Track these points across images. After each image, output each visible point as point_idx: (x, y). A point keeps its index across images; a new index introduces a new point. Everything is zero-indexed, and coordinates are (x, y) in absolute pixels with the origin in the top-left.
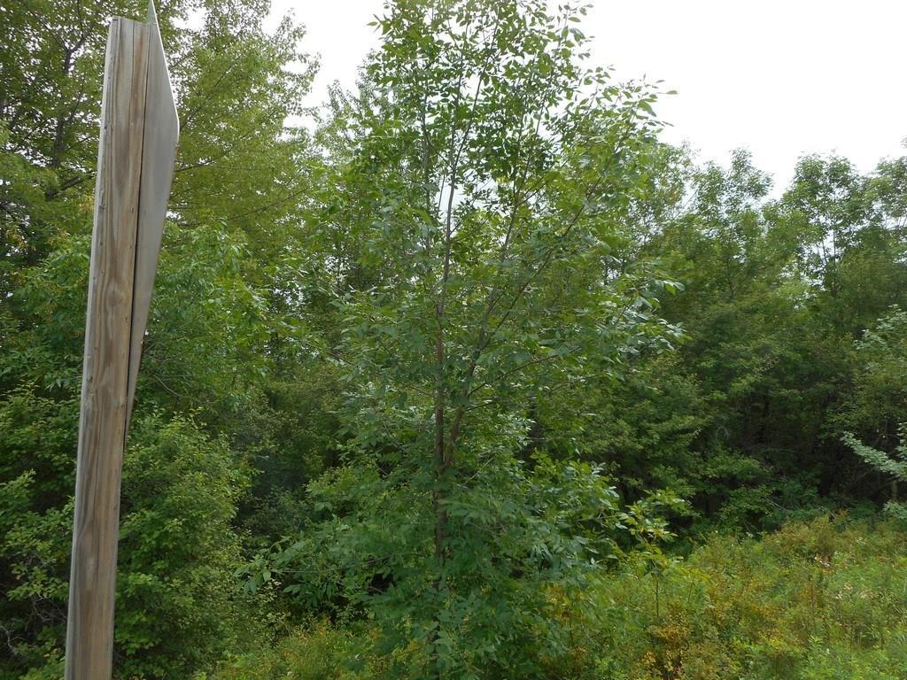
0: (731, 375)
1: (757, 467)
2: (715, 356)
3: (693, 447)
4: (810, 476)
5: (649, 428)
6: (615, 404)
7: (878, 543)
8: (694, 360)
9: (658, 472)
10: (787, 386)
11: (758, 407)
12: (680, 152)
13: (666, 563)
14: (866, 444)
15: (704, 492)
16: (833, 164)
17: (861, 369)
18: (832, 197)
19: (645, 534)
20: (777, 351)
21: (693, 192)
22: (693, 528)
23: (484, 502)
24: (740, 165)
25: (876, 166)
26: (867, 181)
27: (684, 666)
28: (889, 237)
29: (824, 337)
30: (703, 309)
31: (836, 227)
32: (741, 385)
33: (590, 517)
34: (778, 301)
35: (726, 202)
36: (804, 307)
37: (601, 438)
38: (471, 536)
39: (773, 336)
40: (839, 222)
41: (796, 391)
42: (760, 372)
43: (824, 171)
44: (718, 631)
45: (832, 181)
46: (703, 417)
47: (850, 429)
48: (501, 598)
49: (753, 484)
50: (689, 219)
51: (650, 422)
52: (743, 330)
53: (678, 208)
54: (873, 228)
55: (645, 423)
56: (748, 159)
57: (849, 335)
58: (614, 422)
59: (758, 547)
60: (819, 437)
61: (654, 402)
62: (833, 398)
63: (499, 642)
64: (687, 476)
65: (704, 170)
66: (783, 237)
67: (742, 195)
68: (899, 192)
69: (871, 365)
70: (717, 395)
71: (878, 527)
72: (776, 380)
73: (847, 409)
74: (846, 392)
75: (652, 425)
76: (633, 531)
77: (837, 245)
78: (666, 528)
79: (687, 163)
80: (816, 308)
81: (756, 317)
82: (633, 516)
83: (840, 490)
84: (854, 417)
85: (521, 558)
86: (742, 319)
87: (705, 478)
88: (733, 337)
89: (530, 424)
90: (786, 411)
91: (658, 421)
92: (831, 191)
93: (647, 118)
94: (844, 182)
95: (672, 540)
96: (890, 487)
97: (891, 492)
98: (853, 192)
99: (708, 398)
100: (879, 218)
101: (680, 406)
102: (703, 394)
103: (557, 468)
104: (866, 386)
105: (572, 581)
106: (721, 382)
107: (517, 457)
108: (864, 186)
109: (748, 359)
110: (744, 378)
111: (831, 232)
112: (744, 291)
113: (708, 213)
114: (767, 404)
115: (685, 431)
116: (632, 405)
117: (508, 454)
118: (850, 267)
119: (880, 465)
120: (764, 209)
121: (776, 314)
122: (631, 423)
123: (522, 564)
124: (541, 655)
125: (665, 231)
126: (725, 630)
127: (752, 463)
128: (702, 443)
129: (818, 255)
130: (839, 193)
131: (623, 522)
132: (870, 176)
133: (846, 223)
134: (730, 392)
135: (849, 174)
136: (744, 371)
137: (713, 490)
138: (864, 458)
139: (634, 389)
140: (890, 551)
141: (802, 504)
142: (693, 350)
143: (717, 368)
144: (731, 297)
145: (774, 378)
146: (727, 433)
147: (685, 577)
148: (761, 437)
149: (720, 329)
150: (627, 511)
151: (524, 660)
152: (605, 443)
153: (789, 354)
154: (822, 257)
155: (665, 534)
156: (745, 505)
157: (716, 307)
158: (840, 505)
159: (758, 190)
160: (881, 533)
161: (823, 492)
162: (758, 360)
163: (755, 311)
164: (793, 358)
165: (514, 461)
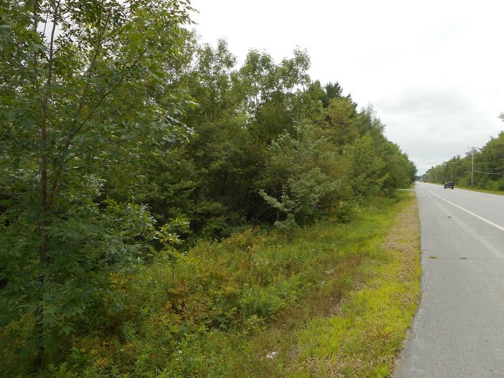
0: (212, 160)
1: (220, 207)
2: (204, 150)
3: (190, 198)
4: (243, 211)
5: (168, 187)
6: (150, 173)
7: (271, 240)
8: (193, 152)
9: (172, 210)
10: (236, 167)
11: (222, 177)
12: (191, 35)
13: (178, 256)
14: (268, 195)
15: (195, 221)
16: (264, 57)
17: (269, 159)
18: (262, 73)
19: (168, 242)
20: (233, 149)
21: (197, 58)
22: (189, 239)
23: (76, 227)
24: (222, 48)
25: (282, 61)
26: (277, 68)
27: (187, 306)
28: (284, 97)
29: (254, 143)
30: (199, 125)
31: (263, 89)
32: (215, 165)
33: (139, 234)
34: (235, 124)
35: (213, 68)
36: (246, 128)
37: (142, 192)
38: (66, 249)
39: (231, 141)
40: (264, 87)
41: (240, 169)
42: (225, 159)
43: (259, 60)
44: (203, 287)
45: (263, 65)
46: (196, 182)
47: (262, 188)
48: (85, 283)
49: (218, 215)
50: (195, 74)
51: (169, 184)
52: (218, 137)
53: (188, 67)
54: (278, 92)
55: (167, 185)
56: (226, 46)
57: (265, 143)
58: (149, 183)
59: (220, 245)
60: (249, 192)
61: (172, 174)
62: (255, 173)
63: (84, 308)
64: (187, 212)
65: (203, 48)
66: (239, 91)
67: (222, 65)
68: (290, 76)
69: (274, 158)
70: (204, 170)
71: (270, 233)
72: (232, 164)
73: (262, 179)
74: (261, 170)
75: (170, 185)
76: (161, 241)
77: (262, 98)
78: (179, 238)
79: (194, 42)
80: (251, 129)
81: (225, 131)
82: (162, 232)
83: (255, 217)
84: (264, 182)
85: (97, 260)
86: (218, 131)
87: (195, 213)
88: (212, 141)
89: (103, 182)
90: (234, 179)
91: (173, 183)
92: (262, 70)
93: (185, 4)
94: (268, 67)
95: (182, 244)
96: (276, 215)
97: (276, 217)
98: (271, 73)
99: (199, 171)
100: (280, 88)
101: (185, 176)
102: (197, 169)
103: (120, 207)
104: (270, 168)
105: (129, 269)
106: (206, 164)
107: (95, 201)
108: (276, 70)
109: (219, 152)
110: (217, 162)
111: (260, 91)
112: (219, 117)
113: (204, 72)
114: (226, 176)
115: (187, 189)
116: (159, 174)
117: (90, 199)
118: (267, 110)
119: (273, 204)
120: (232, 74)
121: (234, 130)
122: (159, 184)
123: (97, 263)
124: (109, 312)
125: (181, 79)
126: (206, 286)
127: (218, 205)
128: (195, 195)
129: (254, 102)
130: (265, 72)
131: (157, 236)
132: (279, 66)
133: (267, 88)
134: (210, 169)
135: (270, 63)
136: (217, 158)
137: (199, 219)
138: (267, 201)
139: (161, 166)
140: (275, 243)
141: (239, 225)
142: (193, 146)
143: (204, 156)
144: (213, 119)
145: (231, 162)
146: (207, 190)
147: (187, 262)
148: (223, 192)
149: (207, 136)
150: (159, 230)
151: (99, 316)
152: (144, 195)
153: (238, 151)
154: (256, 103)
155: (178, 241)
156: (214, 226)
157: (205, 124)
158: (255, 224)
159: (230, 64)
160: (272, 235)
161: (248, 218)
162: (224, 153)
163: (224, 128)
164: (240, 153)
165: (93, 204)
